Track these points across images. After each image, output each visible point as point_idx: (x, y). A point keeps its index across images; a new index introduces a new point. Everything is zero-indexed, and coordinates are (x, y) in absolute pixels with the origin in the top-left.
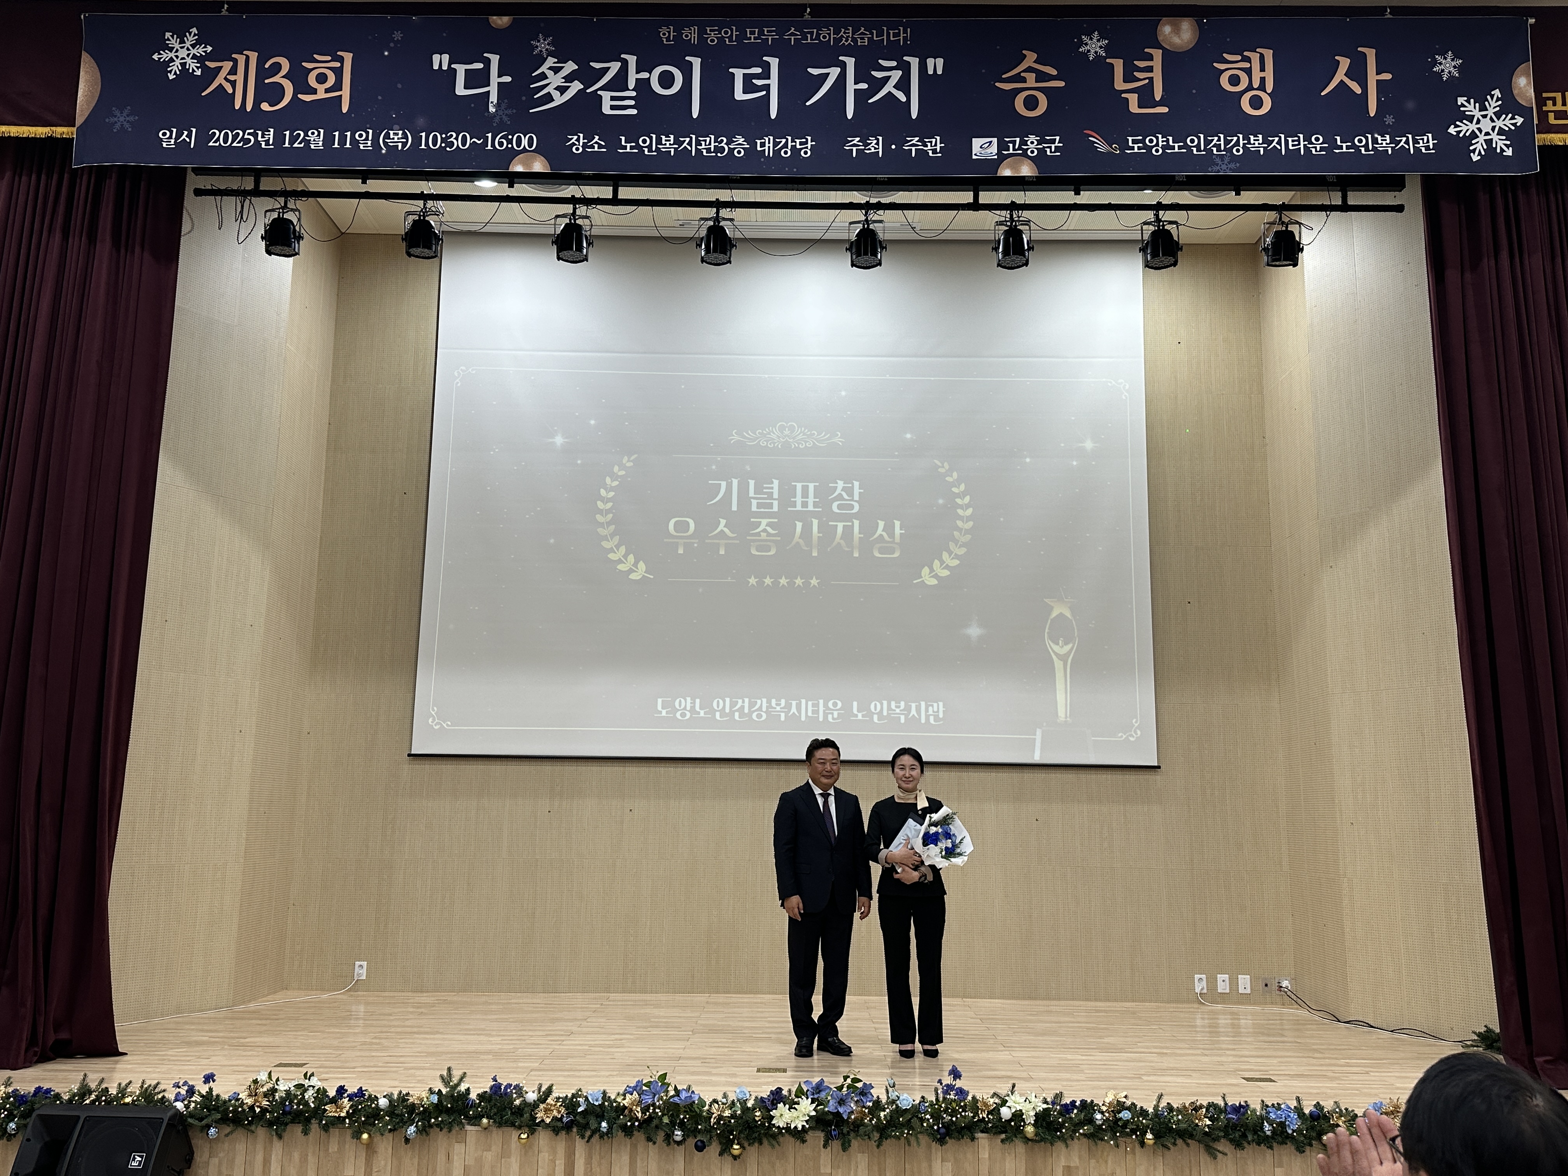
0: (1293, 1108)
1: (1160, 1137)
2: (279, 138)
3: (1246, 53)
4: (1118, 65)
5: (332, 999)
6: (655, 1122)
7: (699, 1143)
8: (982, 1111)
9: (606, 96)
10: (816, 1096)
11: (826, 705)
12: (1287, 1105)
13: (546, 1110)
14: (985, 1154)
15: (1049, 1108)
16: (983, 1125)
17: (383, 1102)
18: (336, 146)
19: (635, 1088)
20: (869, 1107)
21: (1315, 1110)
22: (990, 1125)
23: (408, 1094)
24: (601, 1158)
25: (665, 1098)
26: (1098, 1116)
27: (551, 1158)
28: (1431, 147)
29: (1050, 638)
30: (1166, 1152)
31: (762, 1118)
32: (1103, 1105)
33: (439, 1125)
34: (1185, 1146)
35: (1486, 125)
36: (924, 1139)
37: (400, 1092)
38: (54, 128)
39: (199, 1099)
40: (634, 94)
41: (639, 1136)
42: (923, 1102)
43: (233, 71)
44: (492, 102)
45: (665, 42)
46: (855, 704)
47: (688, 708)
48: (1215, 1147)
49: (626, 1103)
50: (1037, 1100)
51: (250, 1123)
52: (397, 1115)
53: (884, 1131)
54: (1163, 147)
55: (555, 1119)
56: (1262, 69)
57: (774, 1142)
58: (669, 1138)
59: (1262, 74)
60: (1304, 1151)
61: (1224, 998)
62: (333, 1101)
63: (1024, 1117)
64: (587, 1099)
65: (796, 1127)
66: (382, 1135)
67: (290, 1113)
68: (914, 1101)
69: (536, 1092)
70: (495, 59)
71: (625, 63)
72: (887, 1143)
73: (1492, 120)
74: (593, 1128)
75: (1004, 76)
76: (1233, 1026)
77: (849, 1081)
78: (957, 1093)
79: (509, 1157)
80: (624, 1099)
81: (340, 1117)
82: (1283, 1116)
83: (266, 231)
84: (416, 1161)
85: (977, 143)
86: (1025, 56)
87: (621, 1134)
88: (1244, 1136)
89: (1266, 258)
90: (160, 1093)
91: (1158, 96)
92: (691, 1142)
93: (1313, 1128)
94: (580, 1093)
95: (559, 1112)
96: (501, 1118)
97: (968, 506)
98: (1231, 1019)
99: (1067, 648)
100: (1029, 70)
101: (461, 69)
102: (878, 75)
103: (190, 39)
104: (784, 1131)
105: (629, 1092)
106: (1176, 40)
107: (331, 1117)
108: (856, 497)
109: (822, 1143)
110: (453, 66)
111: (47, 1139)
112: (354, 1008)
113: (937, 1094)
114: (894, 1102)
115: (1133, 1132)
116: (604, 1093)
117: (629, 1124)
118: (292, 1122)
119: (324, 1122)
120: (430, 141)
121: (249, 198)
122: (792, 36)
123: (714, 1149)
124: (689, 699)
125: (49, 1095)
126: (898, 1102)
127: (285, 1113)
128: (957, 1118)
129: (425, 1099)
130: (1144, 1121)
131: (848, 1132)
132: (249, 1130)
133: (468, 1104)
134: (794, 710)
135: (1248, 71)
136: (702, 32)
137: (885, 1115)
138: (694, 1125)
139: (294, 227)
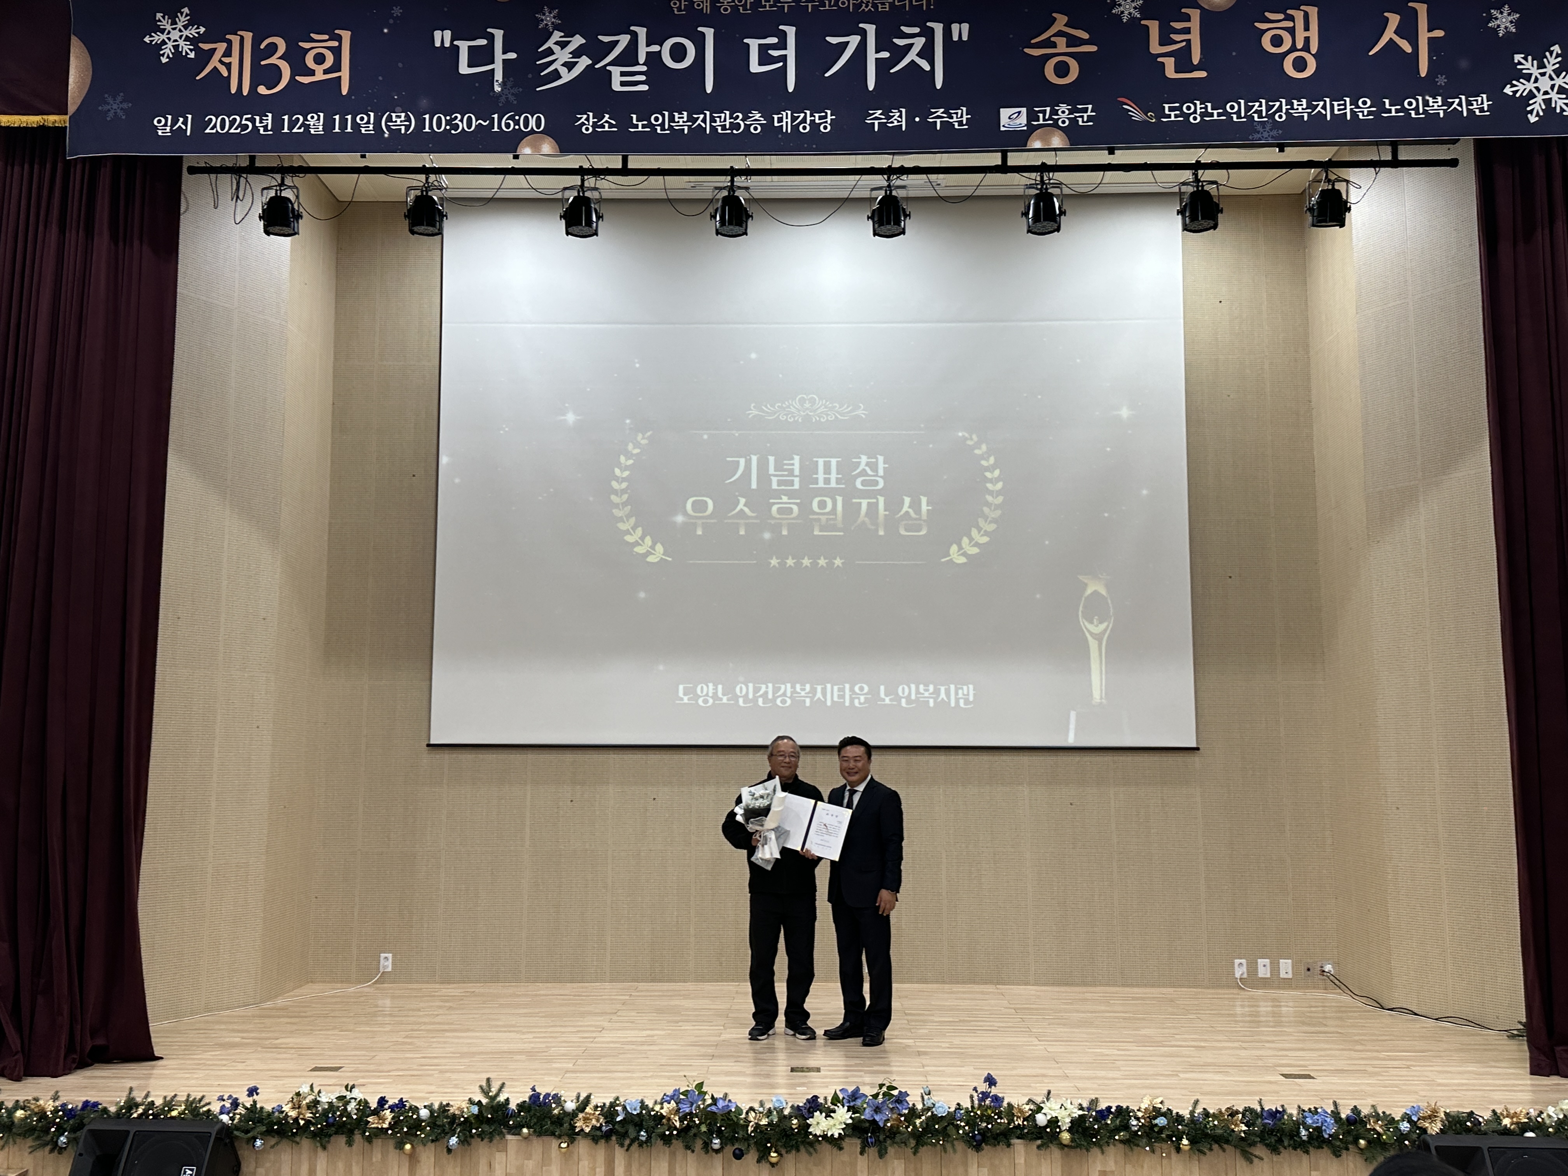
0: (1329, 1112)
1: (1197, 1143)
2: (278, 123)
3: (1289, 12)
4: (1154, 27)
5: (358, 993)
6: (693, 1131)
7: (737, 1152)
8: (1018, 1117)
9: (616, 71)
10: (852, 1104)
11: (852, 690)
12: (1324, 1110)
13: (586, 1119)
14: (1020, 1160)
15: (1085, 1115)
16: (1019, 1132)
17: (424, 1113)
18: (337, 130)
19: (672, 1097)
20: (904, 1115)
21: (1351, 1114)
22: (1026, 1131)
23: (448, 1105)
24: (641, 1165)
25: (702, 1106)
26: (1134, 1122)
27: (591, 1165)
28: (1486, 109)
29: (1084, 617)
30: (1202, 1156)
31: (799, 1126)
32: (1138, 1110)
33: (481, 1136)
34: (1221, 1152)
35: (1545, 84)
36: (960, 1146)
37: (441, 1103)
38: (45, 117)
39: (243, 1111)
40: (644, 68)
41: (678, 1144)
42: (959, 1109)
43: (228, 53)
44: (497, 81)
45: (676, 12)
46: (882, 688)
47: (710, 694)
48: (1251, 1151)
49: (664, 1112)
50: (1073, 1106)
51: (294, 1134)
52: (439, 1126)
53: (920, 1138)
54: (1202, 115)
55: (594, 1128)
56: (1307, 28)
57: (811, 1150)
58: (707, 1146)
59: (1307, 34)
60: (1340, 1156)
61: (1265, 983)
62: (375, 1112)
63: (1059, 1124)
64: (624, 1108)
65: (832, 1135)
66: (425, 1145)
67: (333, 1125)
68: (949, 1108)
69: (575, 1101)
70: (499, 34)
71: (635, 35)
72: (923, 1150)
73: (1551, 78)
74: (632, 1137)
75: (1033, 41)
76: (1274, 1014)
77: (884, 1089)
78: (993, 1100)
79: (550, 1165)
80: (662, 1108)
81: (382, 1128)
82: (1320, 1121)
83: (263, 210)
84: (458, 1170)
85: (1005, 114)
86: (1055, 19)
87: (660, 1143)
88: (1280, 1141)
89: (1311, 218)
90: (204, 1106)
91: (1196, 60)
92: (729, 1150)
93: (1349, 1132)
94: (618, 1102)
95: (598, 1120)
96: (541, 1127)
97: (998, 480)
98: (1272, 1007)
99: (1103, 626)
100: (1060, 34)
101: (464, 46)
102: (900, 42)
103: (182, 20)
104: (820, 1139)
105: (666, 1101)
107: (374, 1128)
108: (881, 472)
109: (859, 1150)
110: (455, 43)
111: (98, 1153)
112: (380, 1002)
113: (972, 1101)
114: (929, 1109)
115: (1169, 1137)
116: (642, 1102)
117: (667, 1133)
118: (336, 1133)
119: (367, 1134)
120: (436, 123)
121: (245, 175)
122: (809, 2)
123: (751, 1157)
124: (711, 685)
125: (96, 1109)
126: (934, 1109)
127: (329, 1125)
128: (992, 1125)
129: (465, 1110)
130: (1180, 1127)
131: (885, 1139)
132: (293, 1141)
133: (508, 1114)
134: (819, 695)
135: (1292, 31)
137: (921, 1123)
138: (732, 1134)
139: (292, 204)
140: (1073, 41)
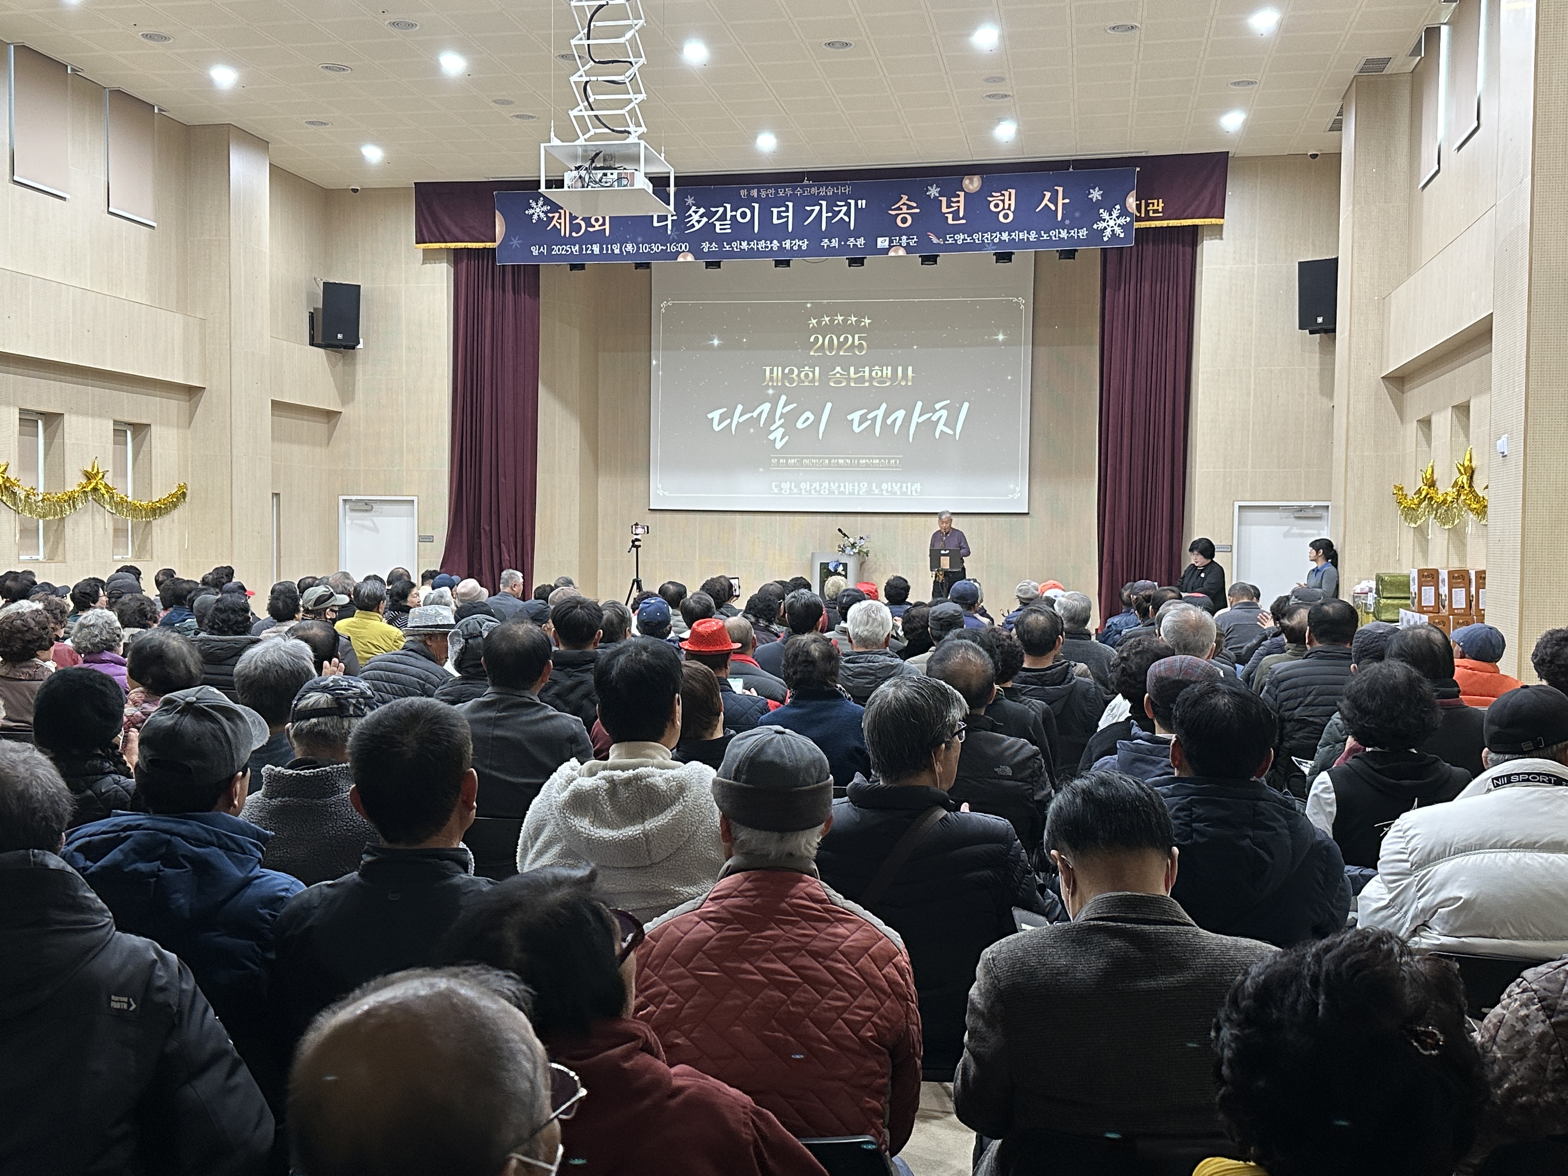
2: (581, 249)
3: (1003, 193)
4: (944, 200)
9: (717, 223)
28: (1085, 235)
38: (485, 244)
43: (560, 218)
44: (669, 229)
45: (743, 197)
56: (1010, 200)
59: (1010, 202)
71: (725, 208)
73: (1115, 220)
75: (892, 208)
85: (880, 240)
86: (901, 198)
91: (961, 215)
100: (904, 204)
102: (837, 209)
103: (540, 203)
106: (971, 187)
120: (644, 248)
122: (799, 192)
135: (1003, 201)
136: (759, 191)
140: (910, 207)
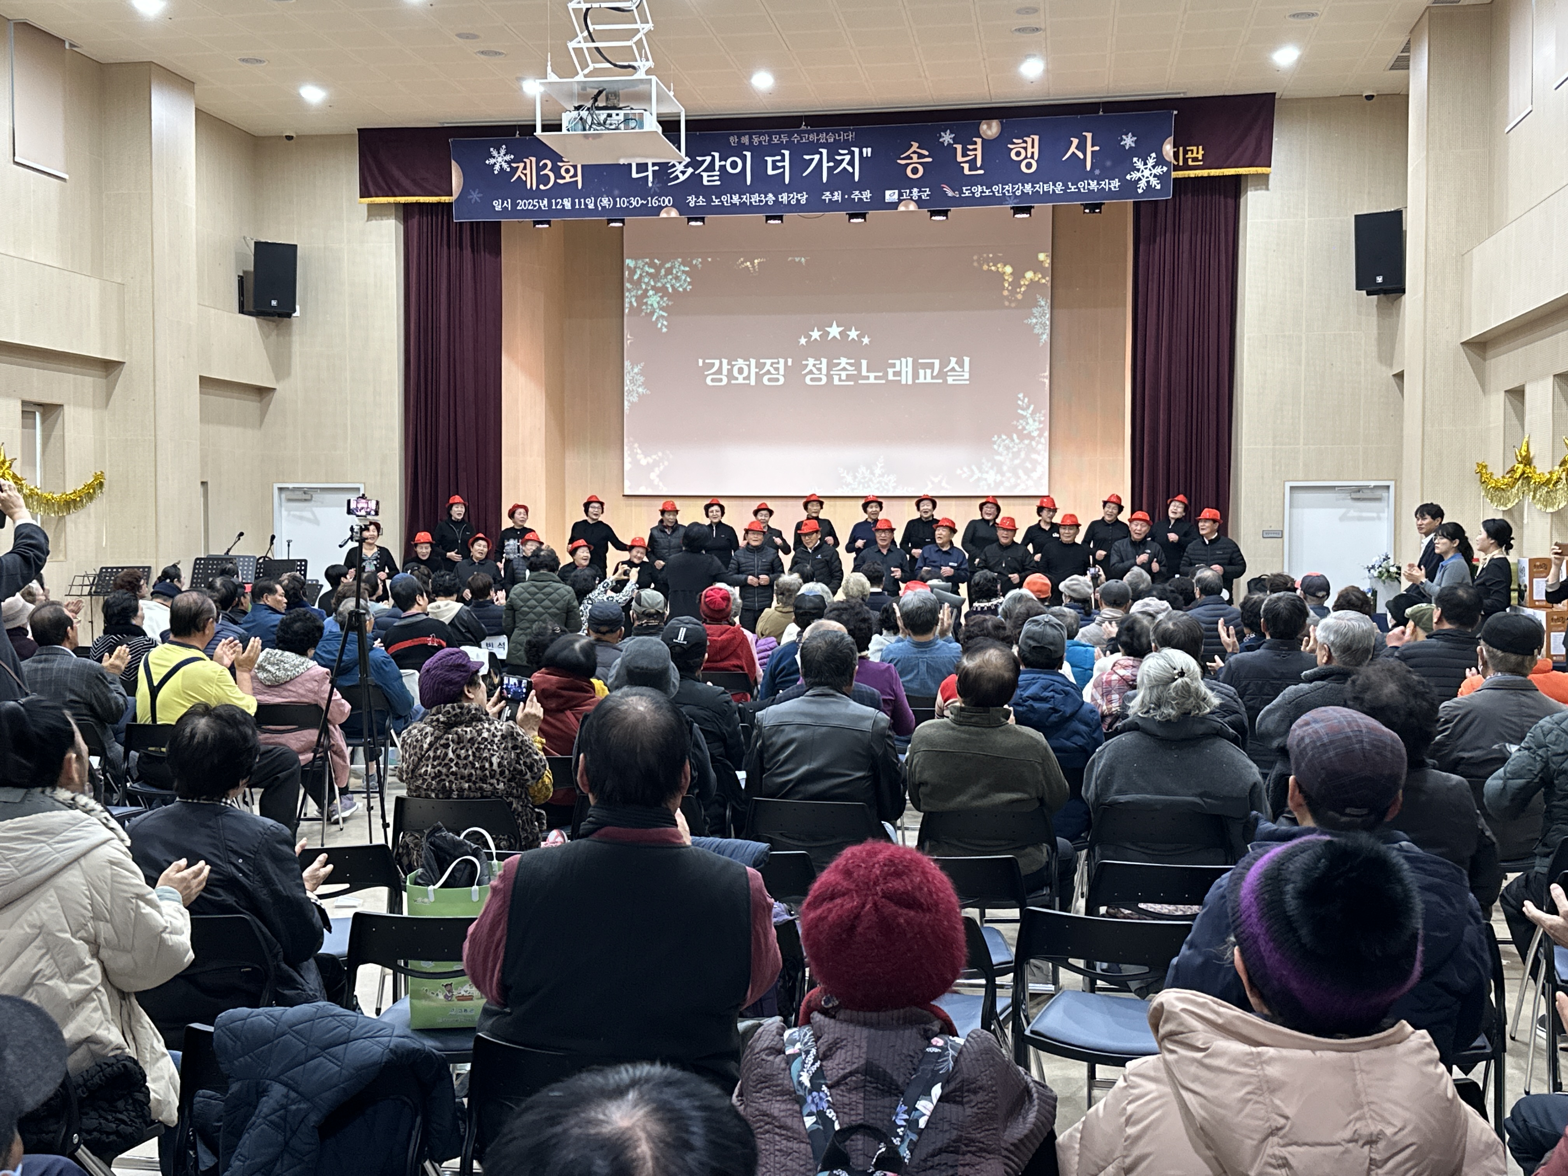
2: (550, 204)
4: (959, 147)
9: (705, 175)
18: (577, 207)
35: (1147, 173)
40: (718, 173)
43: (525, 168)
44: (650, 181)
54: (981, 192)
56: (1033, 147)
59: (1033, 150)
71: (713, 157)
73: (1150, 170)
75: (902, 156)
85: (888, 193)
91: (979, 164)
100: (915, 152)
102: (839, 158)
103: (503, 152)
106: (989, 133)
120: (622, 203)
122: (796, 138)
135: (1025, 149)
136: (751, 138)
140: (921, 156)
